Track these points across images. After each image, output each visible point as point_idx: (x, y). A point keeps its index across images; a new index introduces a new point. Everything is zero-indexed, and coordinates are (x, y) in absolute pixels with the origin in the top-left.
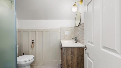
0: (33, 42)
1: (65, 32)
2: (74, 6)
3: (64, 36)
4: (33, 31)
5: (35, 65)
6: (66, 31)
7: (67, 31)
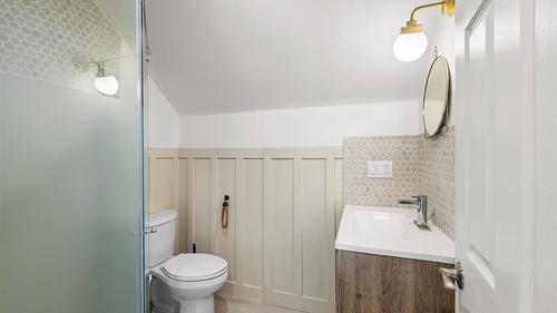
0: (225, 205)
1: (369, 162)
2: (403, 31)
3: (364, 184)
4: (227, 157)
5: (235, 297)
6: (374, 159)
7: (380, 159)
